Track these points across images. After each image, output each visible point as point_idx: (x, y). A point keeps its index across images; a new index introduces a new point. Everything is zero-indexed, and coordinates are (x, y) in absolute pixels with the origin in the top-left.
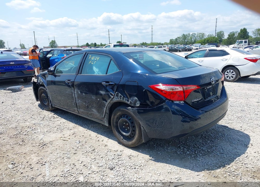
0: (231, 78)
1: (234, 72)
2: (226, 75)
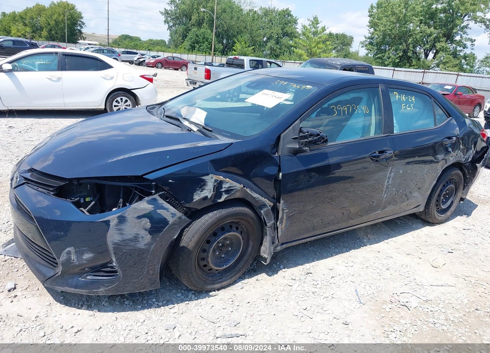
2: (115, 106)
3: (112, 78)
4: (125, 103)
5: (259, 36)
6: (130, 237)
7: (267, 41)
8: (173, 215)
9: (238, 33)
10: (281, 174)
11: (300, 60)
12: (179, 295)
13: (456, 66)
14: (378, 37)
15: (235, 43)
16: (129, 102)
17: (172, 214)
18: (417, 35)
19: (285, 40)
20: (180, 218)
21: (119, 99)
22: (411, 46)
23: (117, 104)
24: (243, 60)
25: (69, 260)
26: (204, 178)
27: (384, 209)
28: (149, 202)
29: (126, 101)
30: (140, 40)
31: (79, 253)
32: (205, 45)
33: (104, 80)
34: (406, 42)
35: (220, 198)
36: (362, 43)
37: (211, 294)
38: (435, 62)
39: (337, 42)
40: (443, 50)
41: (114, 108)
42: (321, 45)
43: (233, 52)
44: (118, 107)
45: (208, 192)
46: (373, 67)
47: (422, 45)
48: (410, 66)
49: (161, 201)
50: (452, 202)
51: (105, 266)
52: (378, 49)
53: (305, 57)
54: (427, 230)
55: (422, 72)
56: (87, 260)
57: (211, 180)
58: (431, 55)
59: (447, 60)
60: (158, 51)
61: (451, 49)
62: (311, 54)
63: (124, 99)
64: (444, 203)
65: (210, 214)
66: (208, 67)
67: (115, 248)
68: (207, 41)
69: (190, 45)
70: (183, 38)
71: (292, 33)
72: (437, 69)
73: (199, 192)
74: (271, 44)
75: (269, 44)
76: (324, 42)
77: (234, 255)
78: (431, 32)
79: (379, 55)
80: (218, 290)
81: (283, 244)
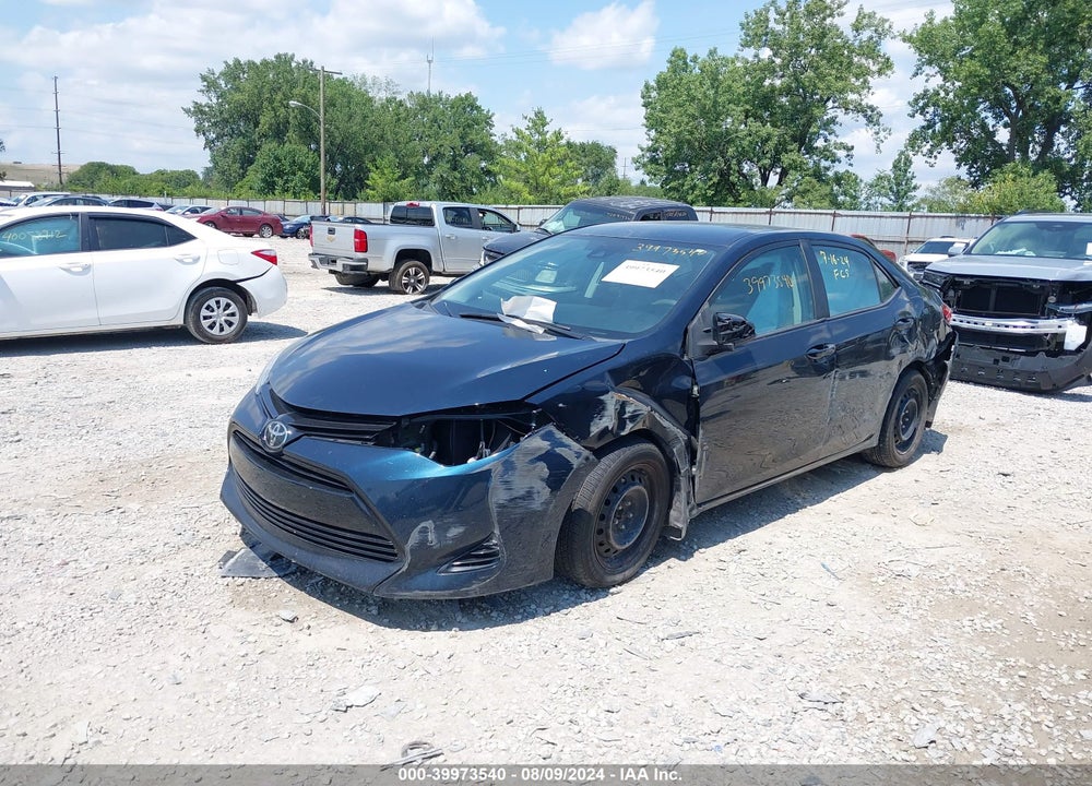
0: (228, 330)
1: (233, 305)
2: (205, 318)
3: (196, 260)
4: (225, 310)
5: (413, 154)
6: (522, 492)
7: (429, 166)
8: (578, 455)
9: (366, 148)
10: (696, 389)
11: (517, 202)
12: (566, 597)
13: (823, 197)
14: (667, 146)
15: (369, 171)
16: (233, 308)
17: (576, 453)
18: (743, 139)
19: (472, 161)
20: (587, 459)
21: (212, 302)
22: (734, 162)
23: (208, 313)
24: (429, 210)
25: (423, 543)
26: (602, 398)
27: (827, 441)
28: (545, 437)
29: (228, 306)
30: (134, 173)
31: (441, 530)
32: (297, 178)
33: (180, 264)
34: (723, 154)
35: (623, 429)
36: (635, 161)
37: (611, 591)
38: (784, 192)
39: (585, 160)
40: (795, 169)
41: (203, 322)
42: (555, 170)
43: (368, 191)
44: (212, 320)
45: (607, 421)
46: (695, 208)
47: (755, 159)
48: (737, 202)
49: (559, 435)
50: (915, 430)
51: (478, 545)
52: (670, 172)
53: (525, 195)
54: (884, 477)
55: (767, 213)
56: (456, 539)
57: (611, 400)
58: (773, 179)
59: (808, 188)
60: (192, 197)
61: (811, 165)
62: (537, 188)
63: (224, 301)
64: (904, 431)
65: (611, 456)
66: (359, 227)
67: (499, 514)
68: (300, 169)
69: (264, 180)
70: (243, 164)
71: (483, 145)
72: (789, 205)
73: (596, 420)
74: (441, 169)
75: (437, 172)
76: (561, 162)
77: (636, 526)
78: (769, 134)
79: (673, 184)
80: (620, 584)
81: (699, 505)
